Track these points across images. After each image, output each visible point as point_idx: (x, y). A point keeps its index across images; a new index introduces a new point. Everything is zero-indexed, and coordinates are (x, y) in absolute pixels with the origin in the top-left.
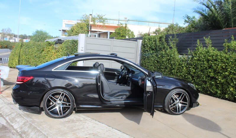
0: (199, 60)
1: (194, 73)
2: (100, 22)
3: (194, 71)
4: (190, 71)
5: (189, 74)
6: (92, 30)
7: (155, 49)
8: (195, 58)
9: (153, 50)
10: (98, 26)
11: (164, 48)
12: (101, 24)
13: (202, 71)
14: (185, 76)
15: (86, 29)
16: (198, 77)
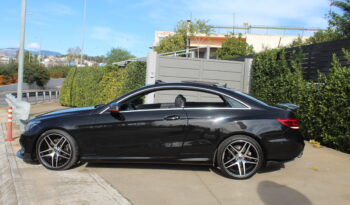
0: (333, 90)
1: (326, 113)
2: (202, 32)
3: (326, 109)
4: (319, 110)
5: (318, 115)
6: (191, 45)
7: (271, 74)
8: (327, 87)
9: (267, 74)
10: (198, 38)
11: (283, 70)
12: (204, 35)
13: (338, 109)
14: (312, 119)
15: (182, 43)
16: (333, 120)
